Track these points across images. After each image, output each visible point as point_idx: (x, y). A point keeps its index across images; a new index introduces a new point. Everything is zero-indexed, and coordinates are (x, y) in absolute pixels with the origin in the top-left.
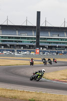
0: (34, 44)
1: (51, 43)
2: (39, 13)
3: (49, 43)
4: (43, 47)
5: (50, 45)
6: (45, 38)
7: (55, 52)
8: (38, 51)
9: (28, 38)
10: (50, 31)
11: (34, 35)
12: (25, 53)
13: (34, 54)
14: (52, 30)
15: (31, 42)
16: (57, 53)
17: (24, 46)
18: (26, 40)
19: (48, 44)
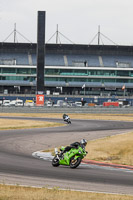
0: (32, 84)
1: (70, 79)
2: (42, 16)
3: (66, 79)
4: (53, 89)
5: (67, 84)
6: (56, 70)
7: (79, 100)
8: (41, 98)
9: (19, 70)
10: (67, 54)
11: (31, 63)
12: (13, 102)
13: (32, 105)
14: (71, 52)
15: (25, 79)
16: (83, 103)
17: (11, 89)
18: (15, 75)
19: (63, 83)
